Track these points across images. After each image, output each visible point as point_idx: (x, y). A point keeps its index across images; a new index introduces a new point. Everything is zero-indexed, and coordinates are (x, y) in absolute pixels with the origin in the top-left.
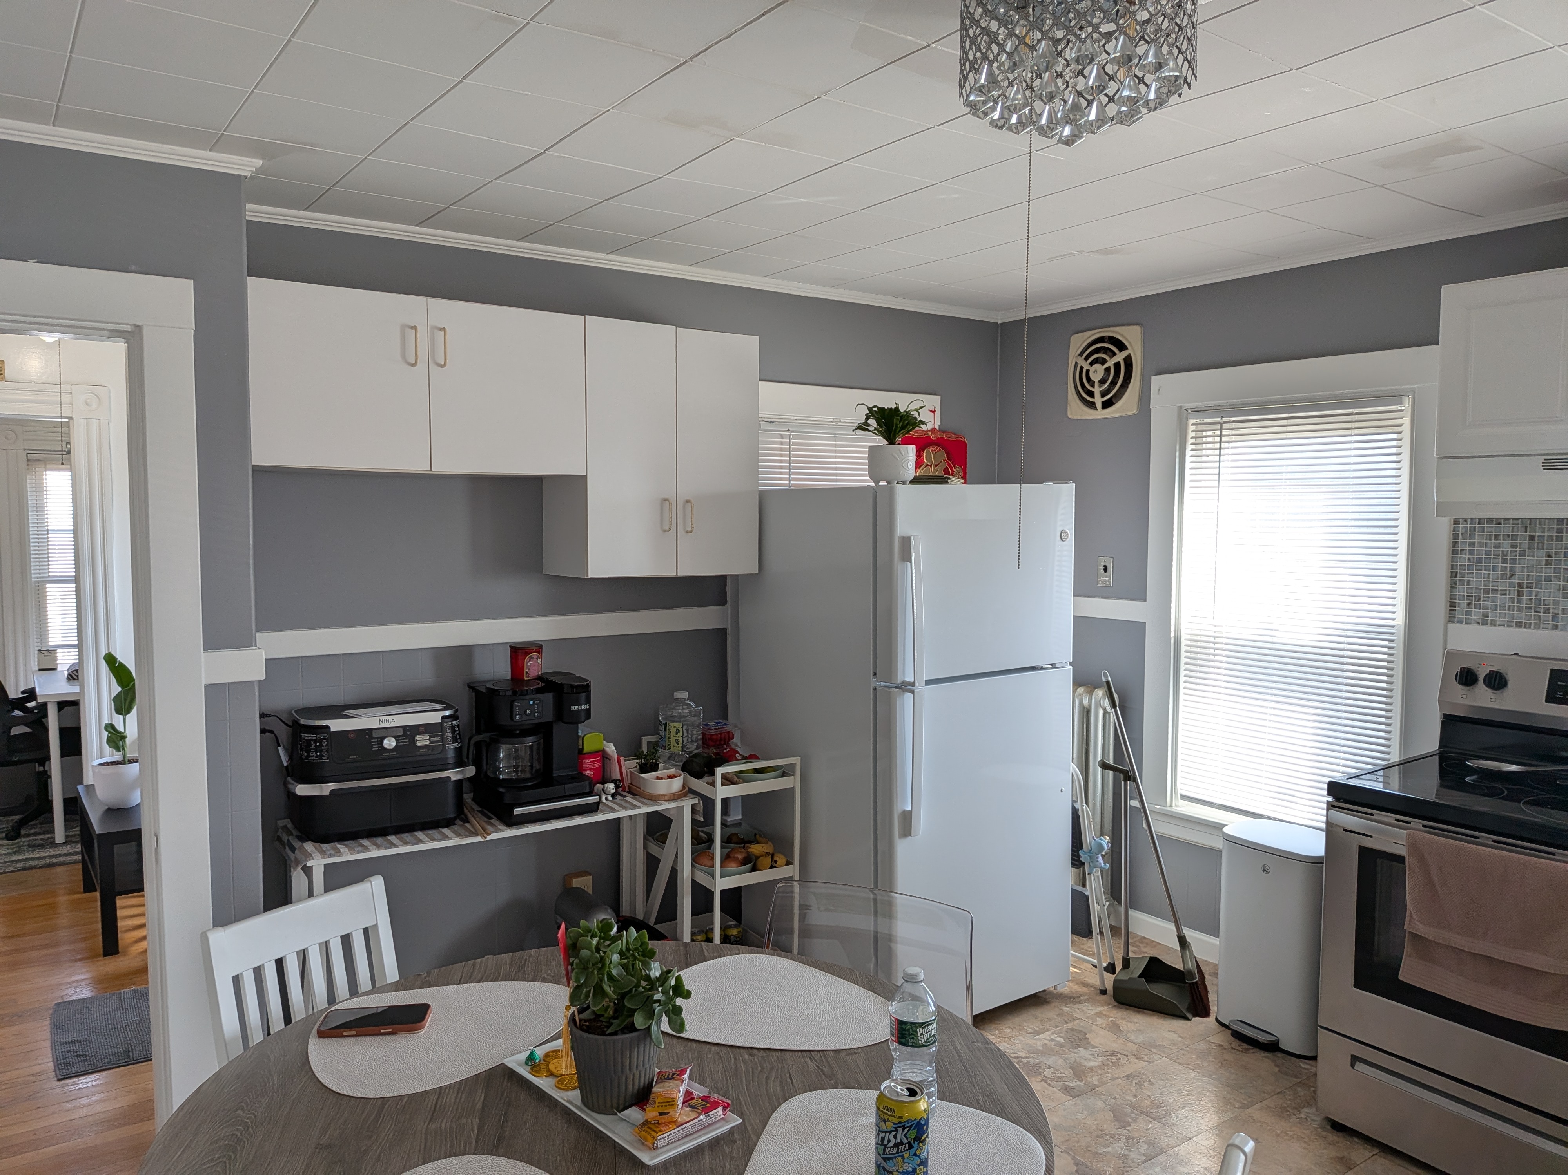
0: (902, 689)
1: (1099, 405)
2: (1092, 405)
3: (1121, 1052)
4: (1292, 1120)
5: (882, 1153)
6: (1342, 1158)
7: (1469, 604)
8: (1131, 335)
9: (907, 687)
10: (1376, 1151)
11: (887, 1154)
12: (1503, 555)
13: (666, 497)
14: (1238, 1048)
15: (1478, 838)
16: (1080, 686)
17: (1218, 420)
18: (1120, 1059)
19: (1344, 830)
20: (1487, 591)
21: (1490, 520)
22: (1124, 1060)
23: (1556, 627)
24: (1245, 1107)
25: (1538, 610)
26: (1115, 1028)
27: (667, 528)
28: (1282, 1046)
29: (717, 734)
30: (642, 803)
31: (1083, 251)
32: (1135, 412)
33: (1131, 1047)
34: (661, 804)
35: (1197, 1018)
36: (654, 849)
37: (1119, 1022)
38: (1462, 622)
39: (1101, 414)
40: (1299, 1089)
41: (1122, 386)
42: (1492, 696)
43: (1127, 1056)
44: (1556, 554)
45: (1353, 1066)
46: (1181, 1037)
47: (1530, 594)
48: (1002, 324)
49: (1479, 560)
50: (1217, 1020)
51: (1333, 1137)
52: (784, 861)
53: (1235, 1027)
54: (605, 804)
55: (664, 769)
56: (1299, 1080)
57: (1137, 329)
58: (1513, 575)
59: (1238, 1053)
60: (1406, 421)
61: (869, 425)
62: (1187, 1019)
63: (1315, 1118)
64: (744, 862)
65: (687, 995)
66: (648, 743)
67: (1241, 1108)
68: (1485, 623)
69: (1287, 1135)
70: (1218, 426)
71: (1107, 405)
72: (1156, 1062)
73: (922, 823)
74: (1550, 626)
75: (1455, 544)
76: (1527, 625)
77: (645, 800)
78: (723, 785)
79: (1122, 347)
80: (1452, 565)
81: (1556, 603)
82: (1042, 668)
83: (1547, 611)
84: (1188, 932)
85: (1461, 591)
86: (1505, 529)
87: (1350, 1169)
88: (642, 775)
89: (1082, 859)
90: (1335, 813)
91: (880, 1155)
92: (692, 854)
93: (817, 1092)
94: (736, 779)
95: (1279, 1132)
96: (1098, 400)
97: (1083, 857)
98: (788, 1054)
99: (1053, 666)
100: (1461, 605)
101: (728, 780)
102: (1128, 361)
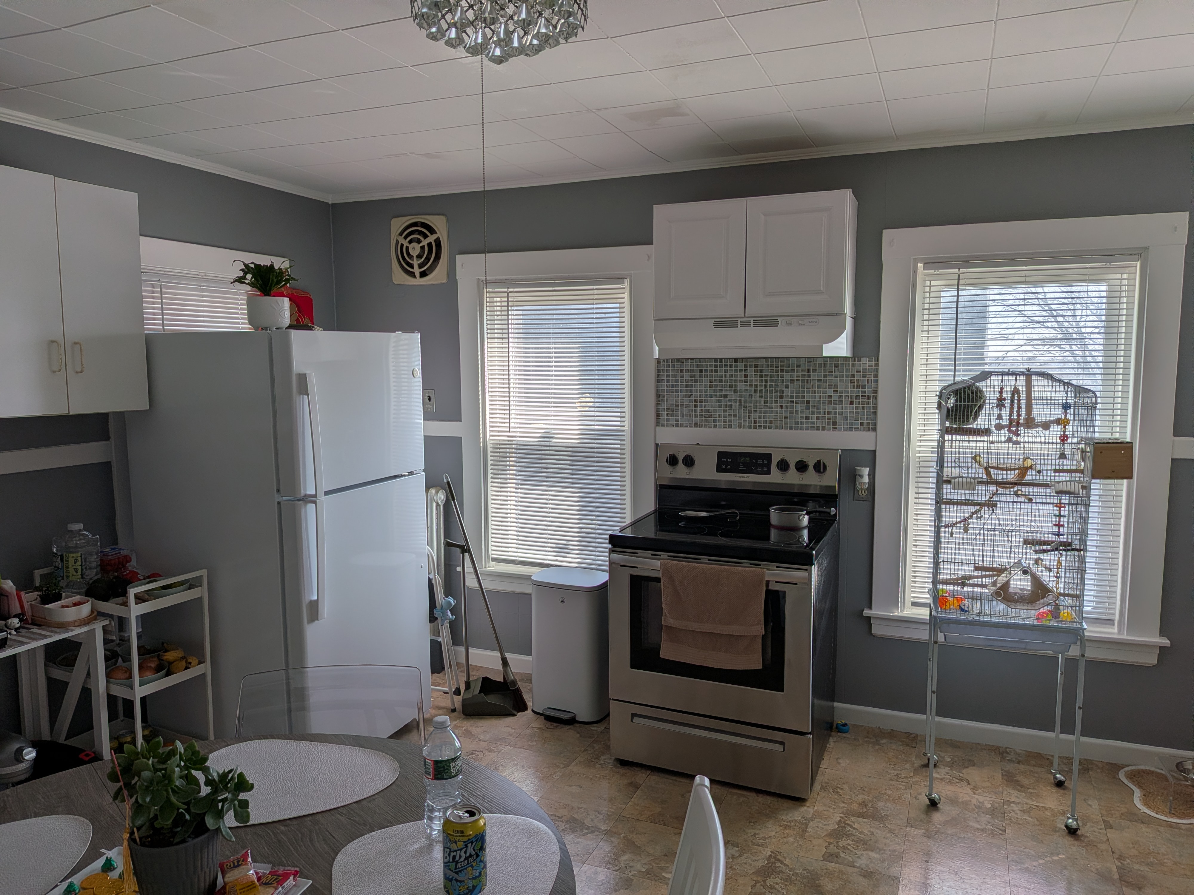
0: (305, 501)
1: (417, 274)
2: (412, 275)
3: (477, 750)
4: (596, 767)
5: (453, 869)
6: (631, 783)
7: (667, 414)
8: (438, 223)
9: (312, 499)
10: (648, 772)
11: (459, 868)
12: (686, 382)
13: (53, 339)
14: (551, 727)
15: (700, 559)
16: (432, 487)
17: (506, 290)
18: (478, 755)
19: (621, 566)
20: (677, 406)
21: (678, 360)
22: (481, 755)
23: (716, 426)
24: (567, 766)
25: (706, 416)
26: (468, 734)
27: (56, 369)
28: (578, 719)
29: (115, 559)
30: (52, 632)
31: (414, 153)
32: (445, 281)
33: (483, 744)
34: (72, 630)
35: (520, 713)
36: (58, 674)
37: (470, 728)
38: (664, 426)
39: (419, 281)
40: (595, 745)
41: (434, 261)
42: (687, 471)
43: (482, 752)
44: (715, 380)
45: (632, 721)
46: (513, 729)
47: (701, 406)
48: (332, 204)
49: (673, 386)
50: (533, 711)
51: (622, 770)
52: (197, 661)
53: (548, 713)
54: (11, 639)
55: (66, 598)
56: (593, 739)
57: (443, 218)
58: (691, 395)
59: (551, 730)
60: (626, 295)
61: (246, 279)
62: (514, 715)
63: (609, 761)
64: (158, 669)
65: (249, 787)
66: (41, 575)
67: (564, 767)
68: (677, 425)
69: (597, 777)
70: (506, 295)
71: (423, 274)
72: (502, 751)
73: (326, 609)
74: (713, 426)
75: (658, 376)
76: (700, 426)
77: (53, 629)
78: (136, 604)
79: (432, 231)
80: (657, 390)
81: (715, 411)
82: (402, 476)
83: (711, 416)
84: (508, 655)
85: (663, 406)
86: (687, 366)
87: (638, 788)
88: (46, 606)
89: (436, 616)
90: (615, 556)
91: (452, 871)
92: (106, 669)
93: (360, 839)
94: (147, 596)
95: (591, 777)
96: (417, 271)
97: (437, 614)
98: (319, 817)
99: (411, 473)
100: (663, 415)
101: (140, 599)
102: (438, 242)
